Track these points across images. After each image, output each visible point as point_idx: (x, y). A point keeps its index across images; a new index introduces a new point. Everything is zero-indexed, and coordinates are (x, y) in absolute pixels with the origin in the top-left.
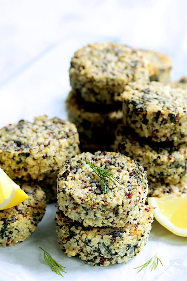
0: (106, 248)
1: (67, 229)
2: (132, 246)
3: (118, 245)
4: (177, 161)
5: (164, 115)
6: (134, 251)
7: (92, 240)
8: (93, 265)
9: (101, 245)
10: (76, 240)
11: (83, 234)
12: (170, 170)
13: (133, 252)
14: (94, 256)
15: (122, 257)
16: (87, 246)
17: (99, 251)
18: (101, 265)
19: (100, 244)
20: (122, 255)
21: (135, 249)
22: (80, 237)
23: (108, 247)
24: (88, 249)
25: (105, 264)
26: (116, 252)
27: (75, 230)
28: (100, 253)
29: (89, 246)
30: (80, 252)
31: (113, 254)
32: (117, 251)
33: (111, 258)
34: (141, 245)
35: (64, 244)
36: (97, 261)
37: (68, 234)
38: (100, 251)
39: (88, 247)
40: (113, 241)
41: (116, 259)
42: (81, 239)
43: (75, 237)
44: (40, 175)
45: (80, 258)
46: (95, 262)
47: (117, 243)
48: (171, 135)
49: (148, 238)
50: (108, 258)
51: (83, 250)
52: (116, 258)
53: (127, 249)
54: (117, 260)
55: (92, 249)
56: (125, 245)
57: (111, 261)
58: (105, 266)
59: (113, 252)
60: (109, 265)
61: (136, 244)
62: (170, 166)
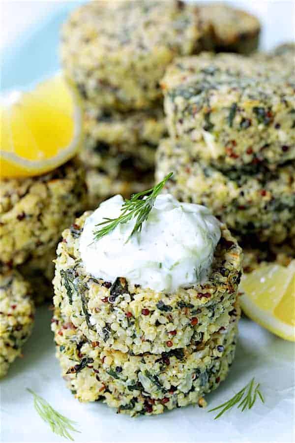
0: (152, 381)
1: (73, 350)
2: (203, 371)
3: (174, 372)
4: (276, 197)
5: (243, 110)
6: (209, 380)
7: (124, 367)
8: (131, 415)
9: (142, 375)
10: (94, 369)
11: (105, 357)
12: (265, 217)
13: (205, 382)
14: (131, 397)
15: (186, 395)
16: (115, 380)
17: (139, 386)
18: (147, 414)
19: (140, 373)
20: (185, 391)
21: (209, 377)
22: (100, 363)
23: (155, 377)
24: (118, 385)
25: (155, 411)
26: (172, 387)
27: (89, 352)
28: (143, 390)
29: (118, 378)
30: (105, 392)
31: (168, 390)
32: (175, 384)
33: (165, 398)
34: (222, 369)
35: (72, 379)
36: (139, 406)
37: (77, 359)
38: (142, 386)
39: (118, 380)
40: (164, 365)
41: (175, 399)
42: (102, 368)
43: (90, 365)
44: (17, 253)
45: (106, 403)
46: (135, 409)
47: (173, 367)
48: (262, 149)
49: (233, 352)
50: (159, 400)
51: (110, 388)
52: (175, 397)
53: (193, 377)
54: (177, 401)
55: (126, 384)
56: (189, 370)
57: (166, 404)
58: (156, 415)
59: (168, 387)
60: (162, 411)
61: (211, 366)
62: (265, 208)
